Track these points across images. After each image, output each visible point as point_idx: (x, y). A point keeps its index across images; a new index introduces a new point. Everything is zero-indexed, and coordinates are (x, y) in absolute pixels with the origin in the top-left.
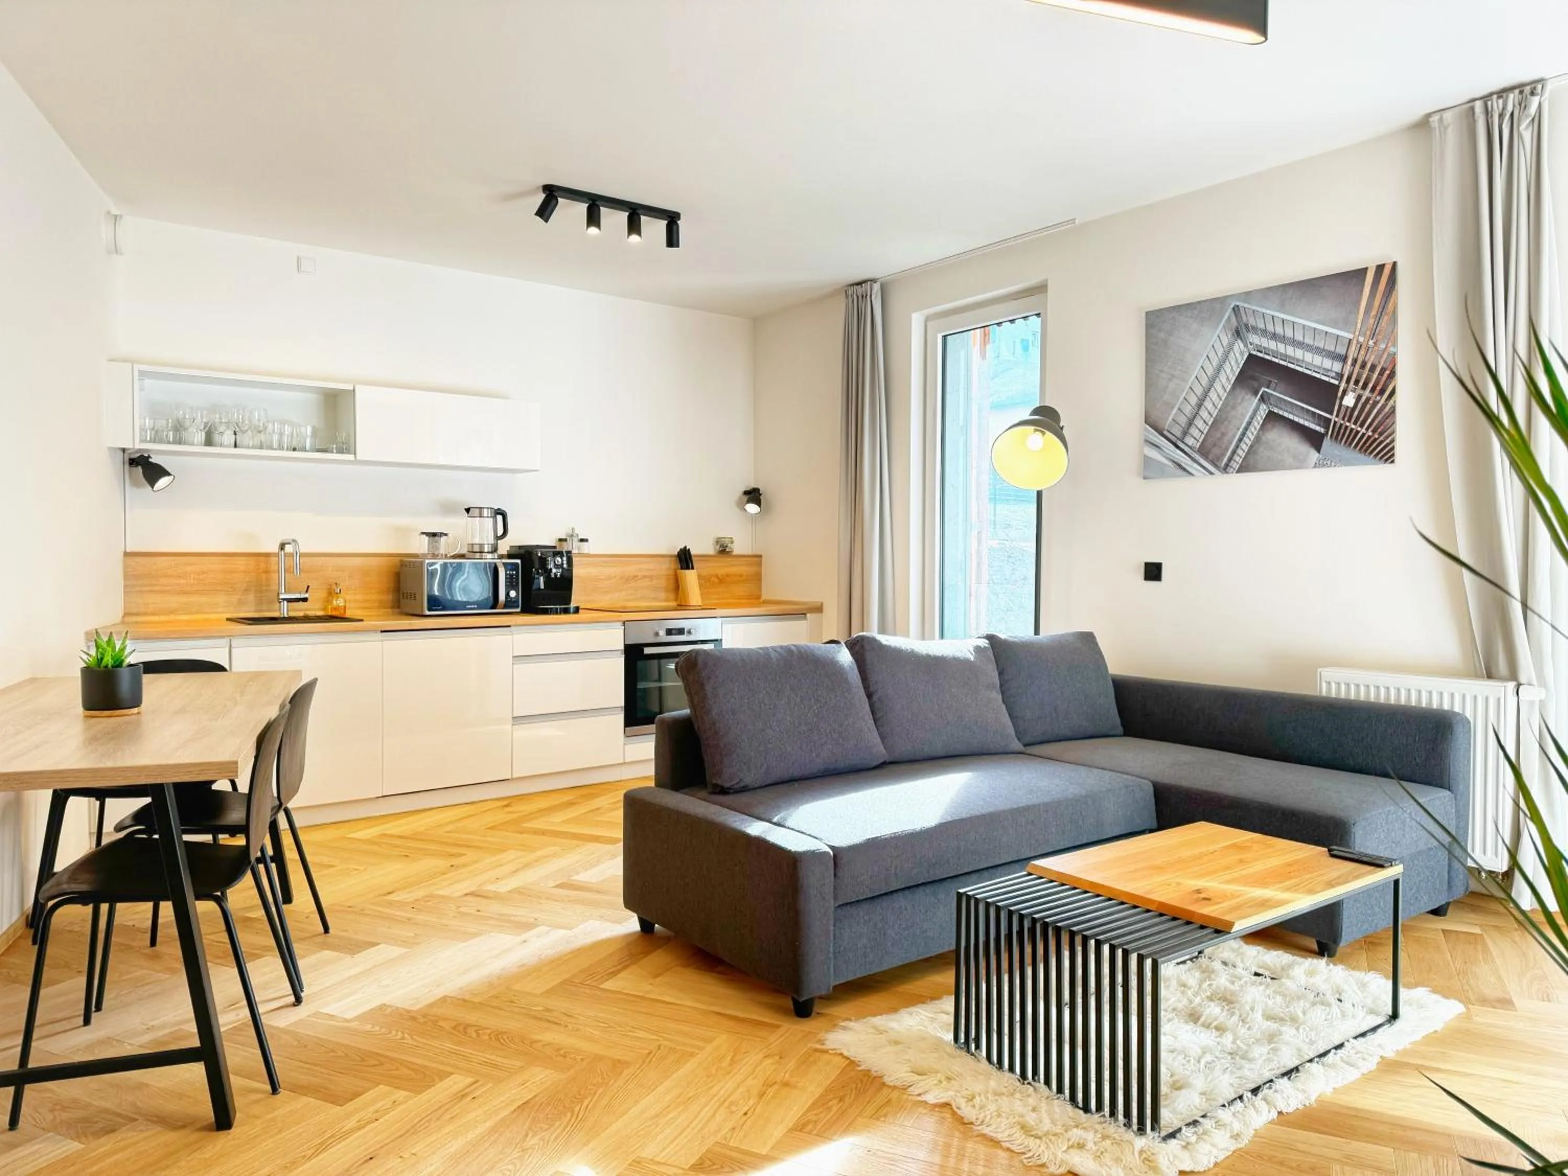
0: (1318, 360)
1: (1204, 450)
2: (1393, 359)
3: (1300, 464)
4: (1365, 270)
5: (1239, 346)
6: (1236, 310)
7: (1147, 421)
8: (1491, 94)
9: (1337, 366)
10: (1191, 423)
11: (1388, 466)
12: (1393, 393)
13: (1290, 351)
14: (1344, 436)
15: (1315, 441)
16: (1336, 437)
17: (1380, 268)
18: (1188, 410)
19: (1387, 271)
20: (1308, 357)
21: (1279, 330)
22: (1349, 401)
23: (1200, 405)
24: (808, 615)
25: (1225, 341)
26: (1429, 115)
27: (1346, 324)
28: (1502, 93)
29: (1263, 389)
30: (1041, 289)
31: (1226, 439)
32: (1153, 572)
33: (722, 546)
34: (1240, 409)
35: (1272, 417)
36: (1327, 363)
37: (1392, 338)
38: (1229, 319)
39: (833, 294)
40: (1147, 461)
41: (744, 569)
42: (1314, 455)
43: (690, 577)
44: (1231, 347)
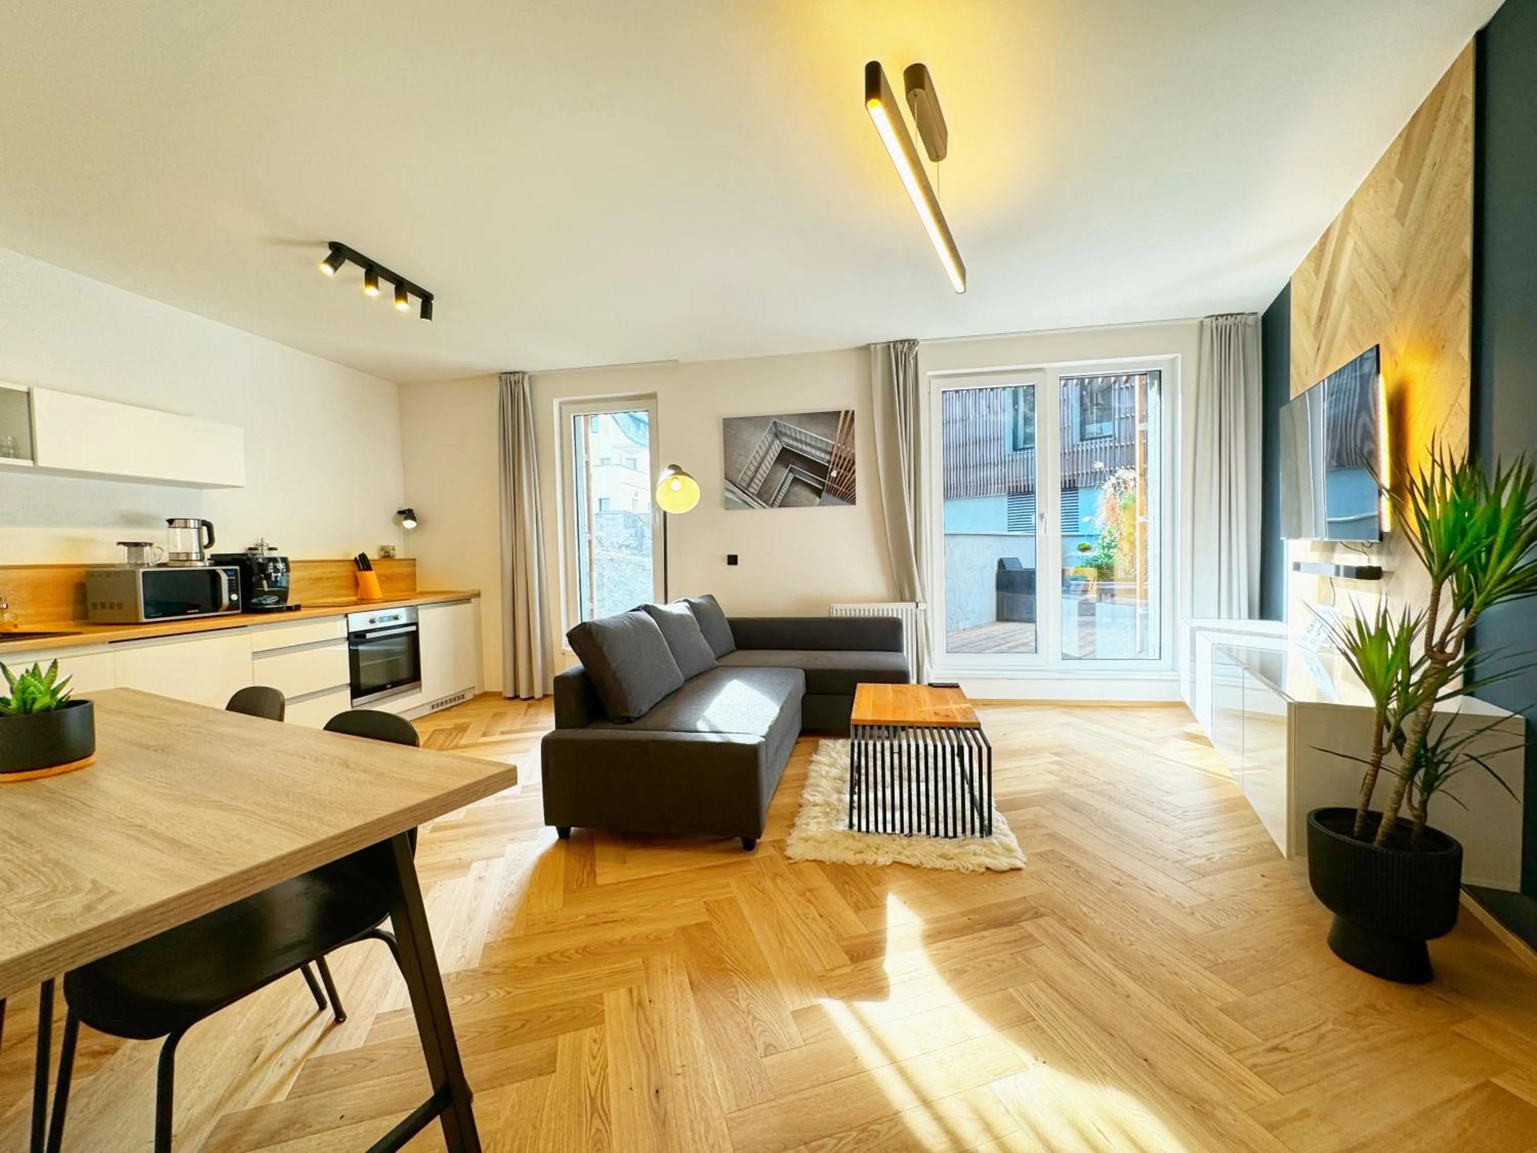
0: (818, 453)
1: (760, 495)
2: (854, 454)
3: (811, 504)
4: (839, 412)
5: (777, 442)
6: (775, 423)
7: (726, 478)
8: (897, 341)
9: (828, 457)
10: (752, 480)
11: (853, 506)
12: (854, 472)
13: (804, 447)
14: (832, 491)
15: (818, 493)
16: (828, 491)
17: (847, 412)
18: (750, 473)
19: (850, 414)
20: (813, 451)
21: (798, 437)
22: (834, 474)
23: (756, 471)
24: (472, 600)
25: (770, 440)
26: (870, 345)
27: (832, 437)
28: (902, 342)
29: (791, 466)
30: (653, 396)
31: (771, 491)
32: (733, 560)
33: (386, 552)
34: (778, 475)
35: (795, 481)
36: (823, 455)
37: (853, 446)
38: (771, 428)
39: (491, 376)
40: (727, 499)
41: (403, 569)
42: (818, 500)
43: (371, 577)
44: (772, 442)
